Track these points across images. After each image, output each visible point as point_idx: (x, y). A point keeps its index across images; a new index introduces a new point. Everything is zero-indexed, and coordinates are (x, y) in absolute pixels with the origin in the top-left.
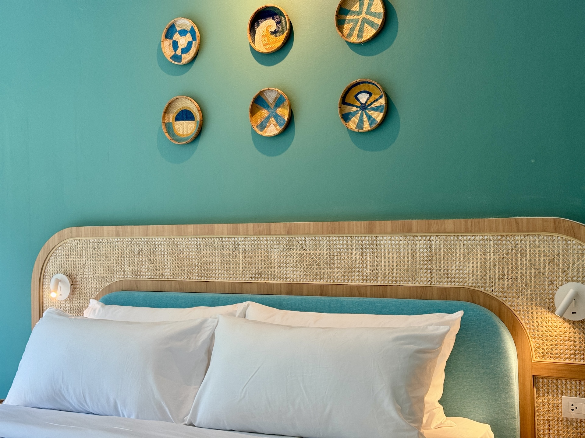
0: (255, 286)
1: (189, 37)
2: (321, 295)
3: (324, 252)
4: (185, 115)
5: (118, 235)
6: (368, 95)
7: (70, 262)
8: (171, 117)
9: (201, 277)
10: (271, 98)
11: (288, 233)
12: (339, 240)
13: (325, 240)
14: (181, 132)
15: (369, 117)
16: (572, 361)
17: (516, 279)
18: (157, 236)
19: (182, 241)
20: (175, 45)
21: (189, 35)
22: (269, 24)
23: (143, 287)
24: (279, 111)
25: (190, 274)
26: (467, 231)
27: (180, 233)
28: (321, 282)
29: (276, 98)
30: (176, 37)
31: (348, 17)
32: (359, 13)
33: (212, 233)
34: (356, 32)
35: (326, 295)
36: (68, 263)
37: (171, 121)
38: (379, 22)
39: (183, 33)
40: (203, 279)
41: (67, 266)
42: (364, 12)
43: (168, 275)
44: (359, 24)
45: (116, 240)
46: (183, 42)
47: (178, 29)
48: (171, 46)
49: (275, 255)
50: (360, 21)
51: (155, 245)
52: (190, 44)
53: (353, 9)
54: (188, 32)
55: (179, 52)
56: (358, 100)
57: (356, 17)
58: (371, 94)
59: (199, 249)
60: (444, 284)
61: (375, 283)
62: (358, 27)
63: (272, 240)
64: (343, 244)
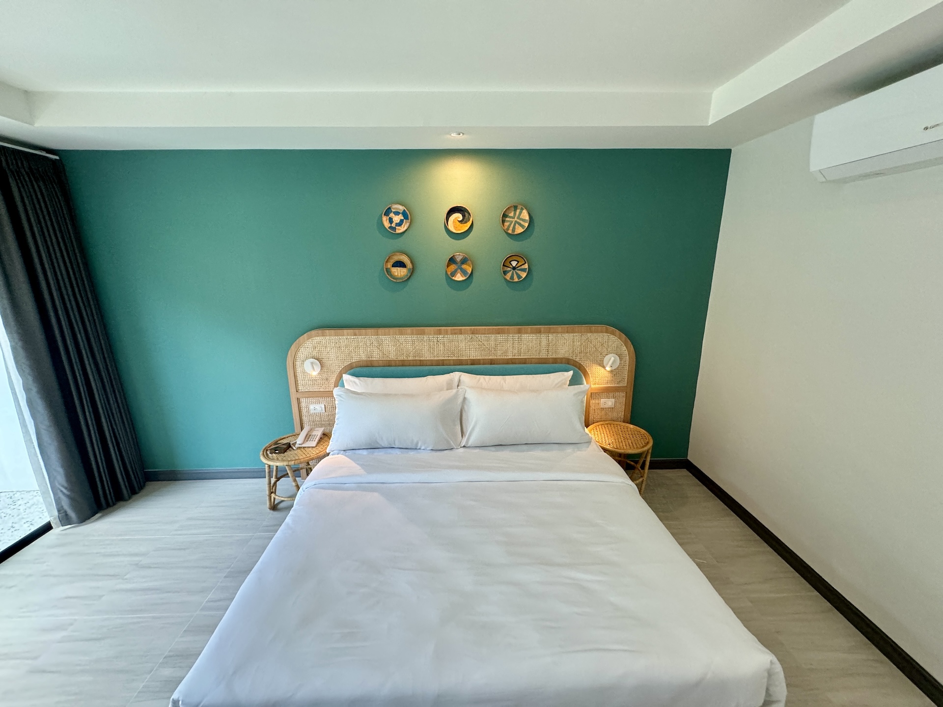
0: (452, 362)
1: (401, 217)
2: (491, 364)
3: (492, 343)
4: (400, 264)
5: (355, 335)
6: (516, 262)
7: (317, 351)
8: (389, 265)
9: (415, 357)
10: (459, 259)
11: (472, 334)
12: (501, 337)
13: (493, 337)
14: (396, 274)
15: (517, 274)
16: (606, 385)
17: (587, 353)
18: (385, 335)
19: (402, 338)
20: (391, 220)
21: (400, 215)
22: (458, 216)
23: (376, 364)
24: (464, 266)
25: (408, 356)
26: (568, 332)
27: (401, 334)
28: (490, 358)
29: (462, 259)
30: (392, 215)
31: (507, 219)
32: (513, 218)
33: (423, 333)
34: (511, 228)
35: (494, 364)
36: (315, 352)
37: (389, 267)
38: (526, 225)
39: (397, 213)
40: (416, 358)
41: (315, 353)
42: (516, 218)
43: (392, 357)
44: (513, 224)
45: (353, 337)
46: (397, 219)
47: (393, 210)
48: (388, 220)
49: (462, 345)
50: (514, 222)
51: (382, 340)
52: (402, 221)
53: (510, 215)
54: (400, 213)
55: (393, 225)
56: (511, 264)
57: (511, 219)
58: (518, 262)
59: (413, 342)
60: (554, 356)
61: (519, 357)
62: (512, 226)
63: (461, 337)
64: (503, 339)
